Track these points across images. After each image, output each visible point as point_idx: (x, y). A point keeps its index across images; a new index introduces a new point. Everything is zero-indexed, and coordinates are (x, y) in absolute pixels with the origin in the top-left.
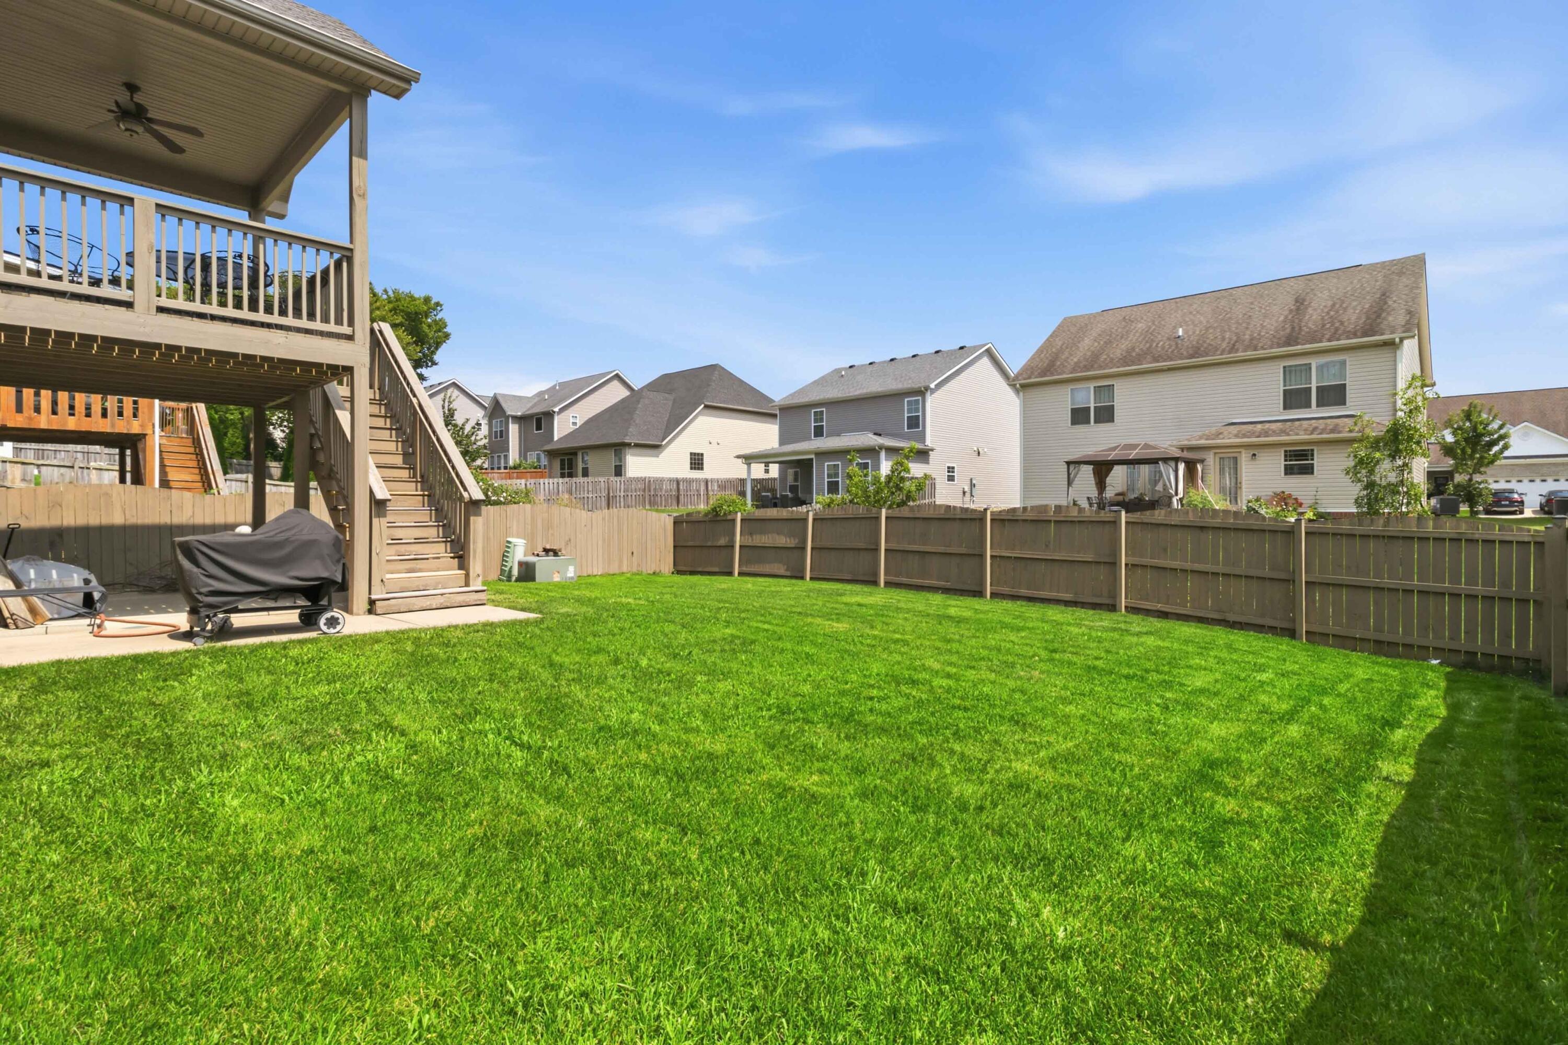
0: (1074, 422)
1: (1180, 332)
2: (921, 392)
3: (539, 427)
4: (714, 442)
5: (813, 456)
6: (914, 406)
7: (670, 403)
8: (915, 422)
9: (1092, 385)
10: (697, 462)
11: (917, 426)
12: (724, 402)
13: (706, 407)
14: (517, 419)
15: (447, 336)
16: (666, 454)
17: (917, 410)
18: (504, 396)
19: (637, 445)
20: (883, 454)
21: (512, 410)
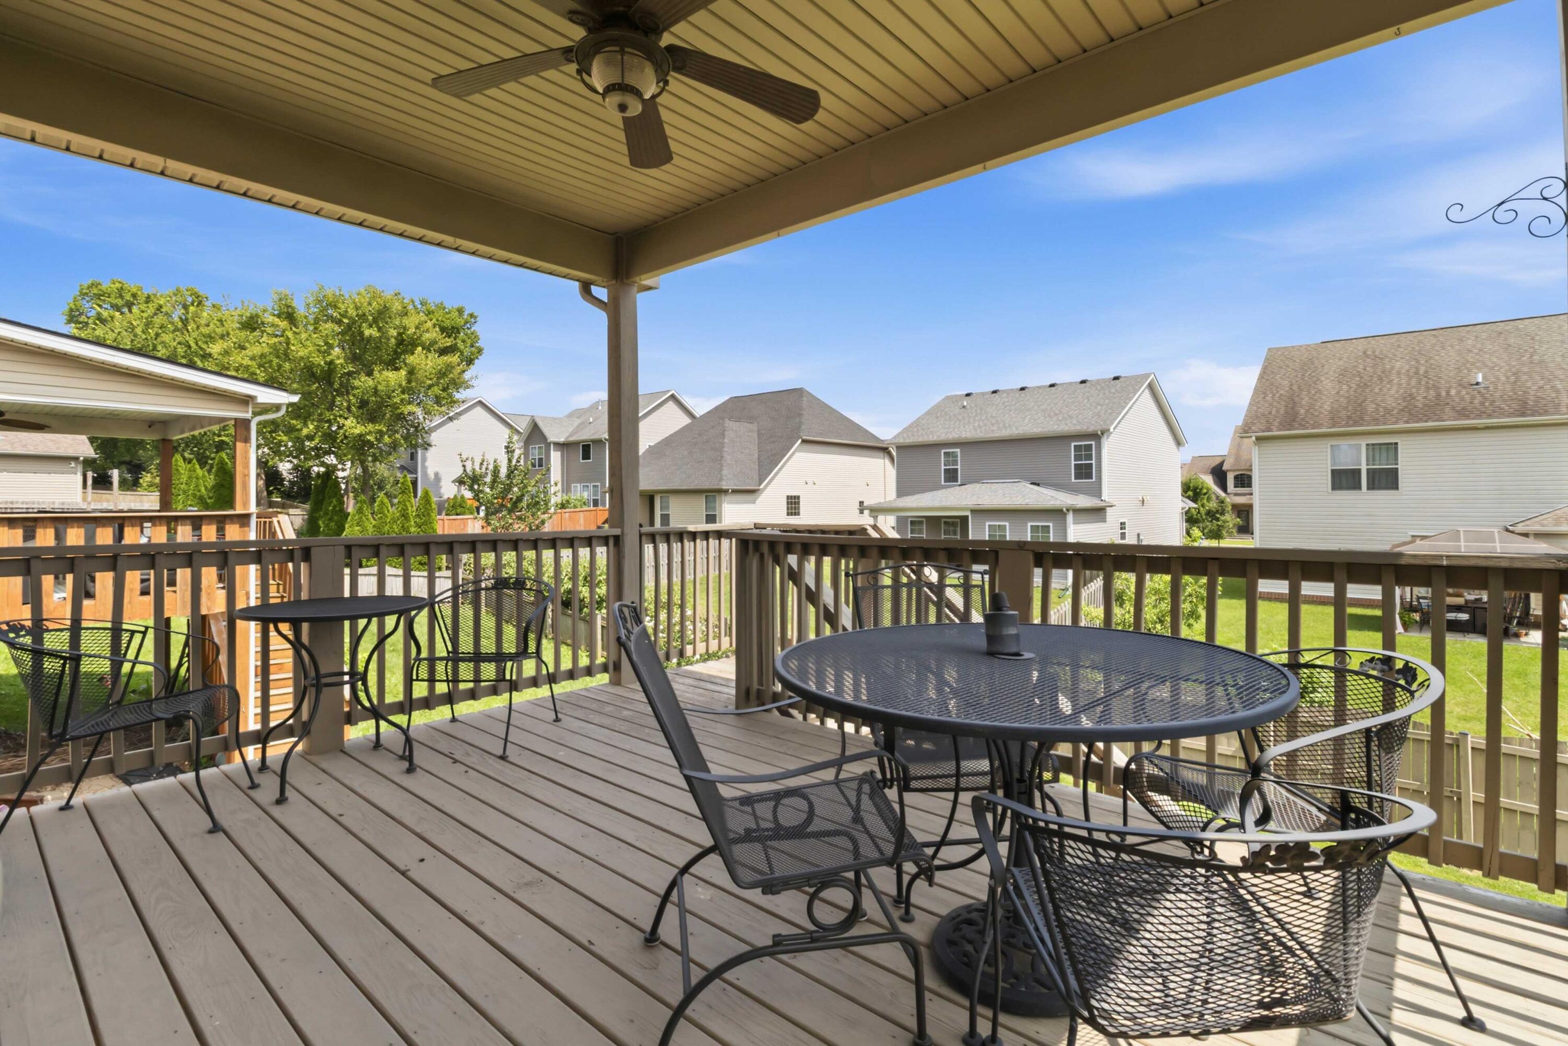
0: (1336, 485)
1: (1480, 378)
2: (1096, 437)
3: (586, 456)
4: (810, 481)
5: (968, 513)
6: (1084, 452)
7: (755, 435)
8: (1084, 472)
9: (1363, 443)
10: (793, 504)
11: (1089, 476)
12: (820, 435)
13: (804, 441)
14: (557, 445)
15: (480, 351)
16: (762, 499)
17: (1089, 457)
18: (544, 418)
19: (735, 492)
20: (1070, 517)
21: (555, 435)
